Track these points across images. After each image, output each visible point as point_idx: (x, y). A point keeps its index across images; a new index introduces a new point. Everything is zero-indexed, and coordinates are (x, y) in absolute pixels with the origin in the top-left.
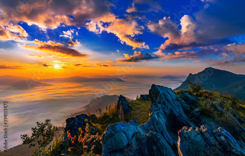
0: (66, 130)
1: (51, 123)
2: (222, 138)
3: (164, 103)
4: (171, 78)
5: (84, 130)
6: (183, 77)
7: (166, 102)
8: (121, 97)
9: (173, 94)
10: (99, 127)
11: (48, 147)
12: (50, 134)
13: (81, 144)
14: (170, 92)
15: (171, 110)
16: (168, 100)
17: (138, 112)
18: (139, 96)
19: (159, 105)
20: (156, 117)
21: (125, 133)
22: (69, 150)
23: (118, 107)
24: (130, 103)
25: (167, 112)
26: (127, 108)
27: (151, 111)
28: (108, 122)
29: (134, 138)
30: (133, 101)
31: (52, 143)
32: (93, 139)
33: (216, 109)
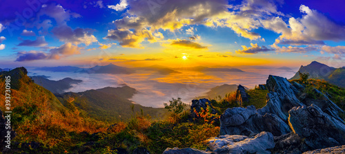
0: (192, 107)
1: (181, 100)
2: (313, 110)
3: (280, 92)
4: (287, 69)
5: (205, 110)
6: (296, 68)
7: (281, 90)
8: (240, 86)
9: (287, 83)
10: (219, 109)
11: (179, 114)
12: (181, 107)
13: (202, 118)
14: (285, 81)
15: (285, 96)
16: (283, 88)
17: (256, 99)
18: (258, 86)
19: (275, 93)
20: (272, 102)
21: (241, 115)
22: (194, 119)
23: (237, 96)
24: (249, 92)
25: (282, 98)
26: (245, 96)
27: (268, 98)
28: (227, 107)
29: (251, 119)
30: (251, 91)
31: (182, 113)
32: (213, 117)
33: (316, 92)
